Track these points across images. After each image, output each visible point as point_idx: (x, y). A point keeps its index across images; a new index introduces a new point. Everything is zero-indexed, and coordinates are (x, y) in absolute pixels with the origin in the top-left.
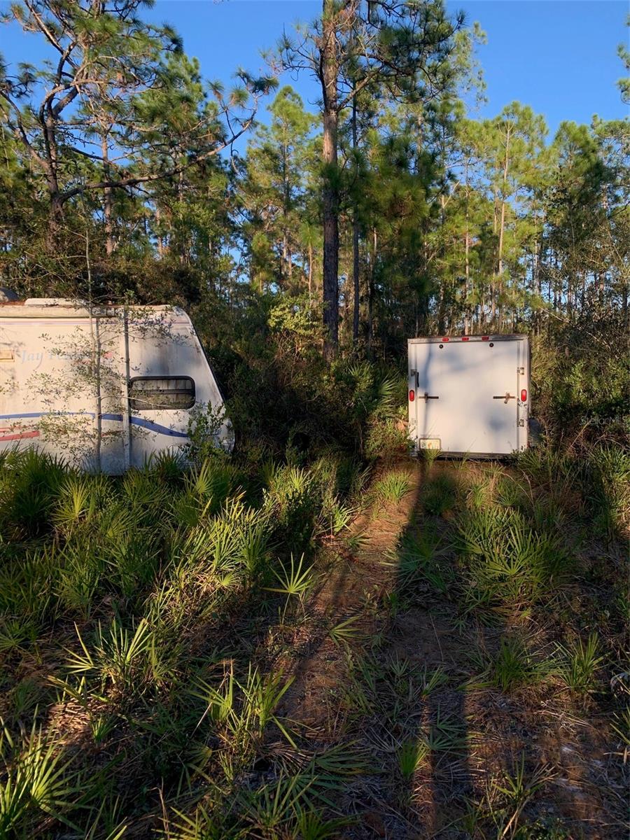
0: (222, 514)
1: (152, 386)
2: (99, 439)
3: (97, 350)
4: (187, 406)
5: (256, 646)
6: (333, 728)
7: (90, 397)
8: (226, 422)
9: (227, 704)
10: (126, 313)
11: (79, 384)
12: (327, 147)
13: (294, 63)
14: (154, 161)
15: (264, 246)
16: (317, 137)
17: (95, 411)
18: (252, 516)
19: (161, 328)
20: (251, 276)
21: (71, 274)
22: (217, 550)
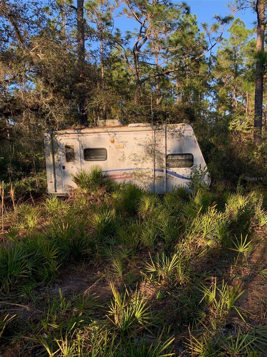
0: (207, 213)
1: (175, 158)
2: (154, 179)
3: (154, 143)
4: (190, 166)
5: (224, 273)
6: (263, 316)
7: (151, 162)
8: (207, 173)
9: (212, 296)
10: (166, 128)
11: (147, 157)
12: (259, 43)
13: (243, 6)
14: (176, 63)
15: (224, 94)
16: (252, 40)
17: (153, 168)
18: (221, 215)
19: (180, 133)
20: (217, 108)
21: (145, 113)
22: (205, 228)
